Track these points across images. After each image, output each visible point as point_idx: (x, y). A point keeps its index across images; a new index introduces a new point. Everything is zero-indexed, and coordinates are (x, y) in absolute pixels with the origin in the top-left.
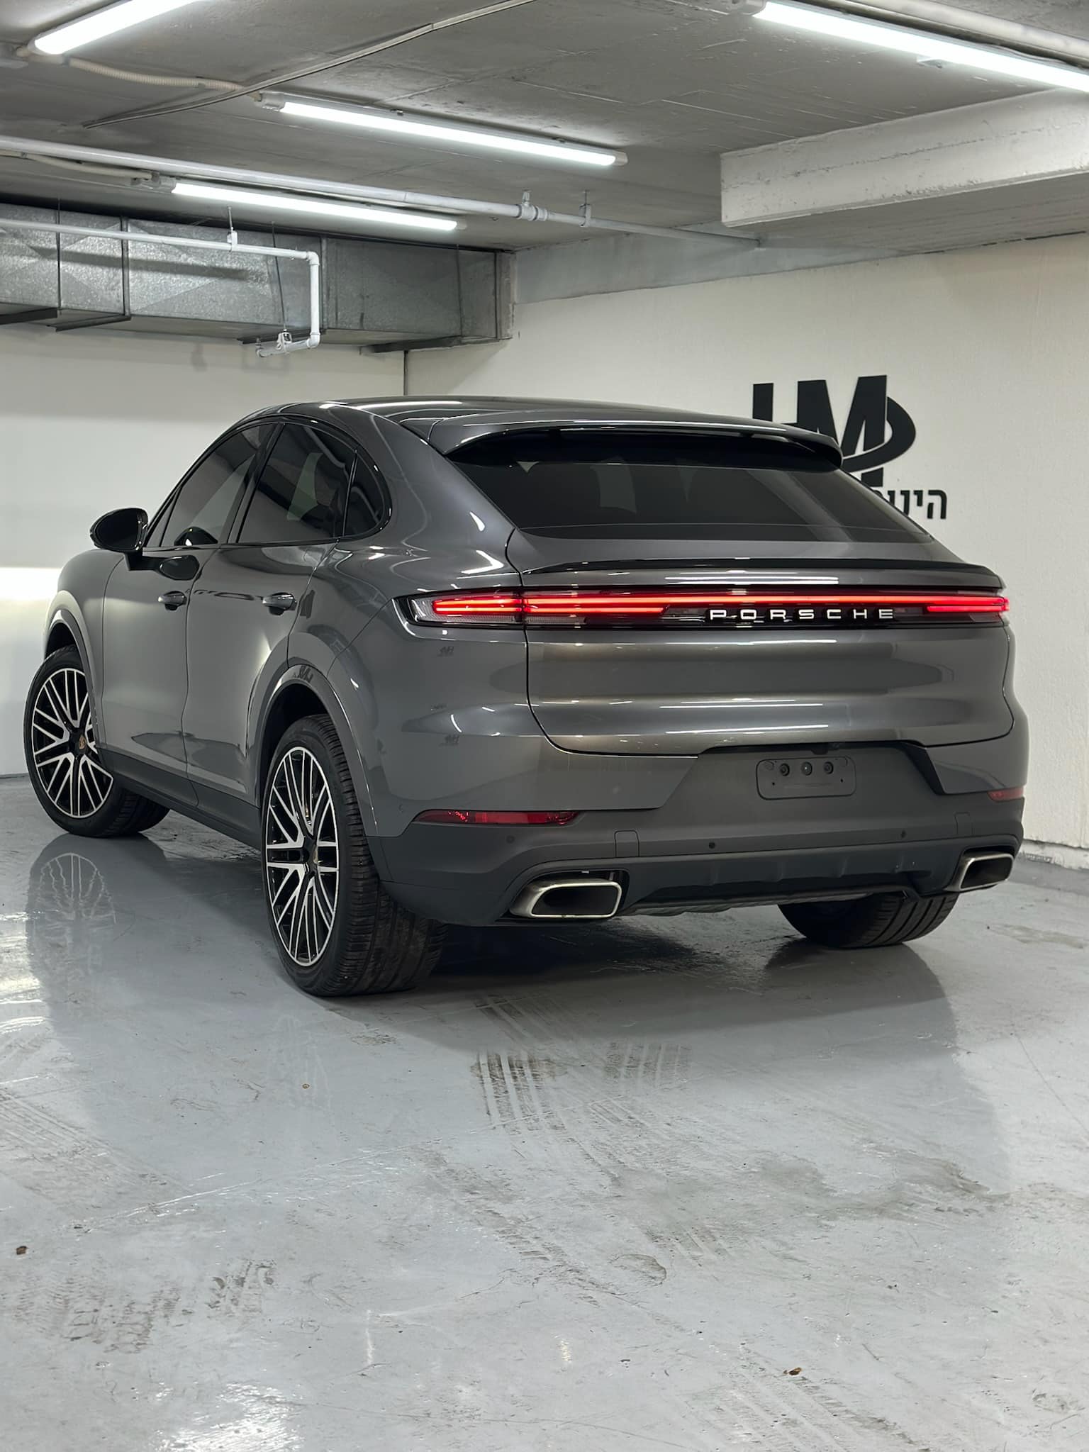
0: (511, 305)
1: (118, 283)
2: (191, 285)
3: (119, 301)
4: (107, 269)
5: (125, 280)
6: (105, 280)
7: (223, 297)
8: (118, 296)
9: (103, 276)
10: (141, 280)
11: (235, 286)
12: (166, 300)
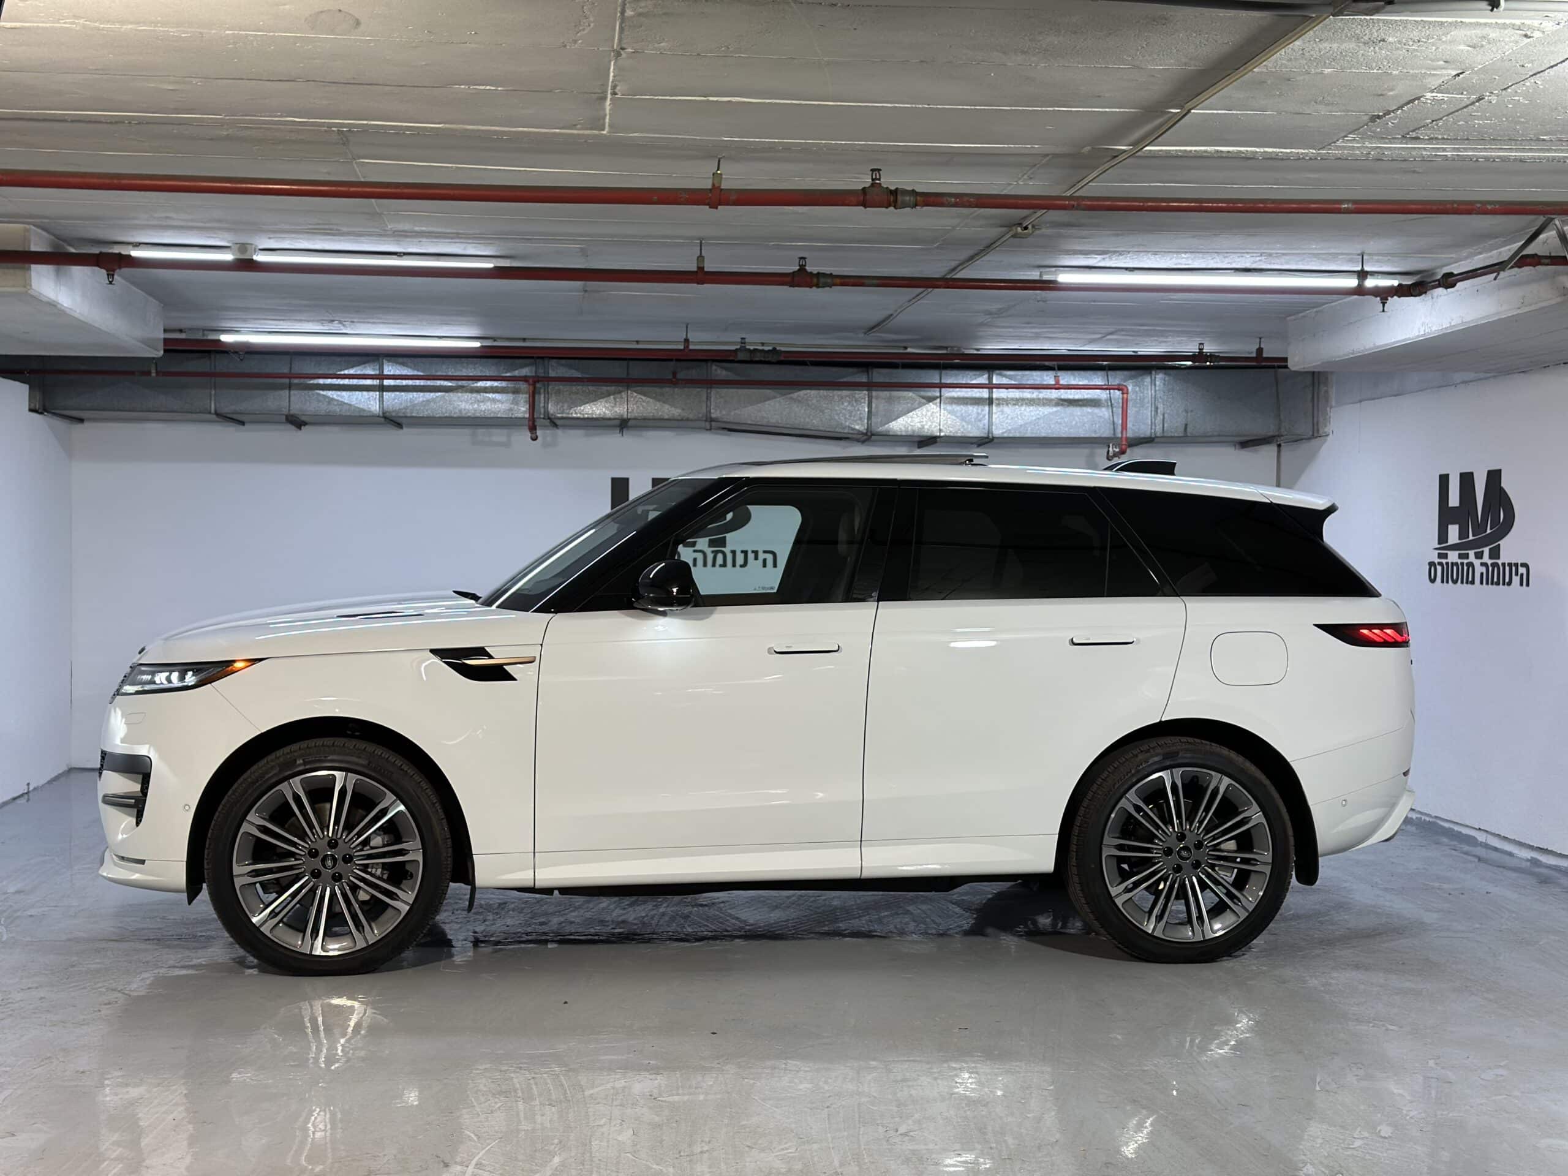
0: (1328, 409)
1: (984, 416)
2: (1041, 413)
3: (984, 429)
4: (976, 407)
5: (990, 413)
6: (974, 415)
7: (1066, 420)
8: (984, 425)
9: (973, 411)
10: (1002, 412)
11: (1077, 411)
12: (1021, 426)
